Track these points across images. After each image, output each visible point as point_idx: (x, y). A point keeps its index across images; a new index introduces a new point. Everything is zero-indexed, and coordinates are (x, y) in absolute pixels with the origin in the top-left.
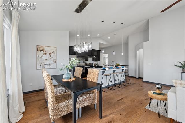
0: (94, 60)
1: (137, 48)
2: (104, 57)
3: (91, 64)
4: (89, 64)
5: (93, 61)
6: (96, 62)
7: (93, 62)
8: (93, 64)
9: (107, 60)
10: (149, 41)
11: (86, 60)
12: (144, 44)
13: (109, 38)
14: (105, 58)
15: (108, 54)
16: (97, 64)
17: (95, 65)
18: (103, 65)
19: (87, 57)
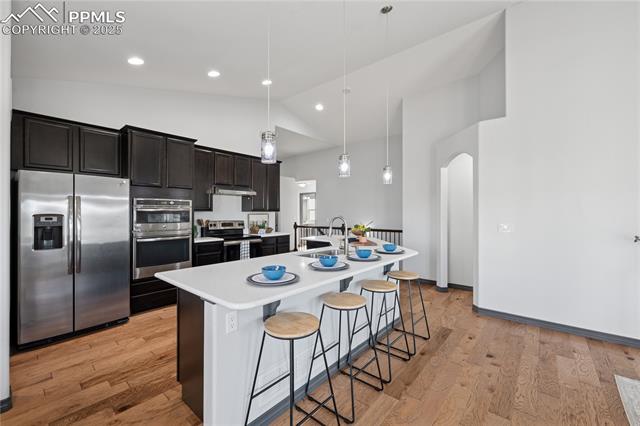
0: (248, 205)
1: (441, 155)
2: (301, 195)
3: (236, 226)
4: (223, 225)
5: (243, 210)
6: (257, 218)
7: (243, 216)
8: (242, 224)
9: (311, 203)
10: (504, 115)
11: (196, 209)
12: (480, 129)
13: (319, 107)
14: (305, 198)
15: (315, 182)
16: (263, 227)
17: (252, 230)
18: (296, 226)
19: (210, 192)
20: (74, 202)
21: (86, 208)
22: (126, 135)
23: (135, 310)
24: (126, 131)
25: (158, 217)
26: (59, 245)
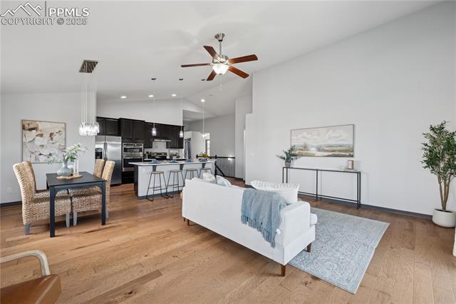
3: (163, 155)
4: (158, 154)
5: (167, 148)
6: (173, 151)
7: (166, 151)
8: (166, 154)
10: (252, 113)
11: (145, 147)
13: (203, 101)
15: (209, 134)
16: (175, 155)
17: (171, 156)
19: (151, 140)
20: (105, 144)
21: (109, 147)
22: (120, 121)
23: (123, 183)
24: (121, 119)
25: (132, 150)
26: (101, 158)
